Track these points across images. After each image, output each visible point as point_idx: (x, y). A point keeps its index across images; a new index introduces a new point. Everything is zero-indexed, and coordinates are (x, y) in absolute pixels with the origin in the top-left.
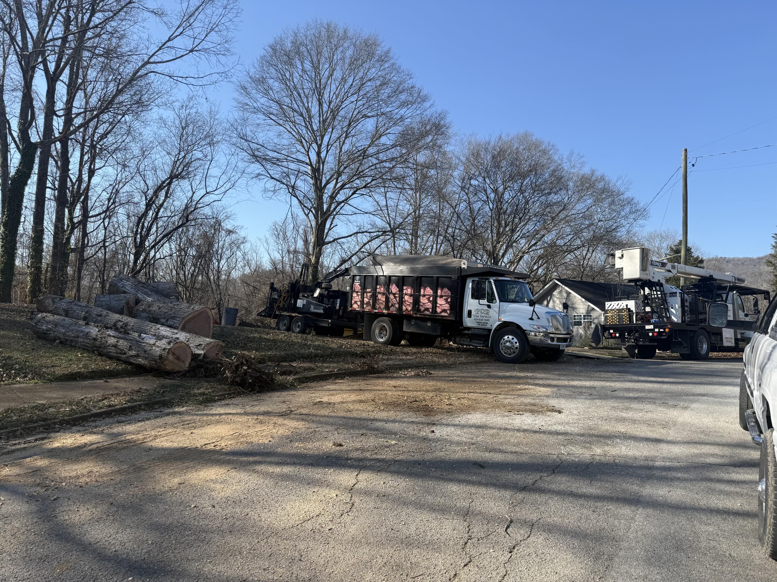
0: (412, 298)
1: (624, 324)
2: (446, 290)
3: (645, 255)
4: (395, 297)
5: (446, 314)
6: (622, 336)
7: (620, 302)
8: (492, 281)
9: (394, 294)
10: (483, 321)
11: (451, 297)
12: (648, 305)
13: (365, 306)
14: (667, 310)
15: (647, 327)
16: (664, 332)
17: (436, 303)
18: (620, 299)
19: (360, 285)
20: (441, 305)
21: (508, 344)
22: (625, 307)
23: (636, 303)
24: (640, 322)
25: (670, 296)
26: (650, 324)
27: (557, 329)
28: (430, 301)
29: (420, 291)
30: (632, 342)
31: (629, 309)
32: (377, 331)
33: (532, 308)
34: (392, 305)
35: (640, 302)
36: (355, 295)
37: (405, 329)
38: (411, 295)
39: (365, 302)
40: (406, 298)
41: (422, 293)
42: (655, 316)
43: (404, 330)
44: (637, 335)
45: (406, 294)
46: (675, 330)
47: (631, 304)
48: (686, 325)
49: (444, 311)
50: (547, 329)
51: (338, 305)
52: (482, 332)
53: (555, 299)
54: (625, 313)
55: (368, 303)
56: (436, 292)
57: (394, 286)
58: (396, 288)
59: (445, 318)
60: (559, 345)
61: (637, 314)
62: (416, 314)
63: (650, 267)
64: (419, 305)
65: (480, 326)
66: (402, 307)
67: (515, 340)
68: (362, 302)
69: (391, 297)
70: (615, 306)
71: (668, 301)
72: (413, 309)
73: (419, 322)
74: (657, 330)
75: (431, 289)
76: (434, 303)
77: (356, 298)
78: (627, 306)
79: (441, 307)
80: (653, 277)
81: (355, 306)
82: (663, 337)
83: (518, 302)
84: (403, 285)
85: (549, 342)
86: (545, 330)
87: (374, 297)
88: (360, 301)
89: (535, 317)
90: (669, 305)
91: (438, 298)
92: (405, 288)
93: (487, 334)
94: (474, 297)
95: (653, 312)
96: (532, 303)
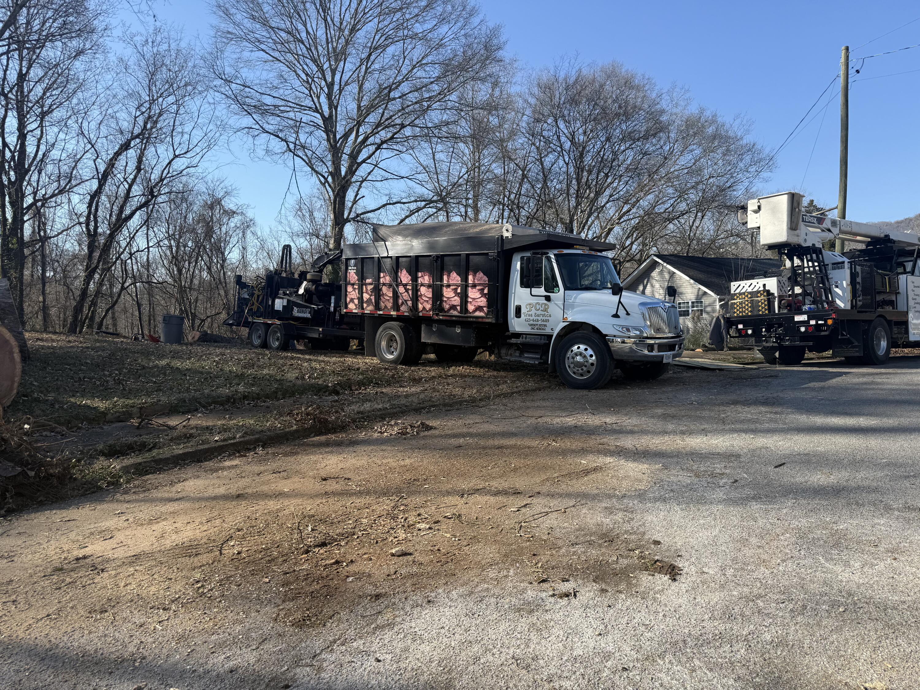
0: (431, 290)
1: (760, 315)
2: (480, 275)
3: (795, 204)
4: (407, 290)
5: (481, 314)
6: (757, 334)
7: (754, 282)
8: (553, 256)
9: (405, 285)
10: (540, 323)
11: (489, 286)
12: (797, 283)
13: (365, 305)
14: (829, 291)
15: (798, 318)
16: (826, 324)
17: (467, 296)
18: (752, 277)
19: (357, 274)
20: (474, 299)
21: (579, 358)
22: (762, 289)
23: (779, 282)
24: (785, 311)
25: (834, 269)
26: (801, 313)
27: (658, 330)
28: (457, 294)
29: (441, 280)
30: (772, 342)
31: (768, 291)
32: (384, 344)
33: (616, 298)
34: (403, 303)
35: (785, 279)
36: (350, 289)
37: (425, 338)
38: (429, 286)
39: (365, 300)
40: (423, 290)
41: (445, 282)
42: (808, 300)
43: (423, 340)
44: (780, 330)
45: (422, 285)
46: (842, 321)
47: (772, 284)
48: (859, 312)
49: (479, 308)
50: (641, 332)
51: (332, 305)
52: (538, 341)
53: (654, 282)
54: (762, 297)
55: (369, 301)
56: (466, 280)
57: (404, 272)
58: (407, 275)
59: (480, 320)
60: (662, 357)
61: (781, 298)
62: (437, 315)
63: (802, 225)
64: (442, 301)
65: (535, 331)
66: (417, 305)
67: (590, 352)
68: (361, 299)
69: (401, 289)
70: (746, 287)
71: (830, 276)
72: (433, 308)
73: (443, 327)
74: (813, 322)
75: (458, 274)
76: (464, 297)
77: (352, 293)
78: (764, 285)
79: (473, 303)
80: (805, 240)
81: (351, 306)
82: (823, 333)
83: (595, 289)
84: (417, 271)
85: (646, 352)
86: (638, 333)
87: (377, 291)
88: (358, 298)
89: (621, 312)
90: (832, 282)
91: (470, 289)
92: (420, 274)
93: (545, 344)
94: (526, 283)
95: (805, 294)
96: (617, 290)
